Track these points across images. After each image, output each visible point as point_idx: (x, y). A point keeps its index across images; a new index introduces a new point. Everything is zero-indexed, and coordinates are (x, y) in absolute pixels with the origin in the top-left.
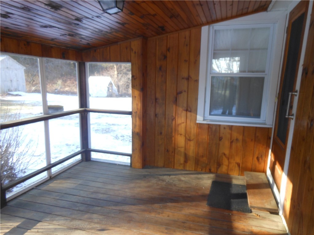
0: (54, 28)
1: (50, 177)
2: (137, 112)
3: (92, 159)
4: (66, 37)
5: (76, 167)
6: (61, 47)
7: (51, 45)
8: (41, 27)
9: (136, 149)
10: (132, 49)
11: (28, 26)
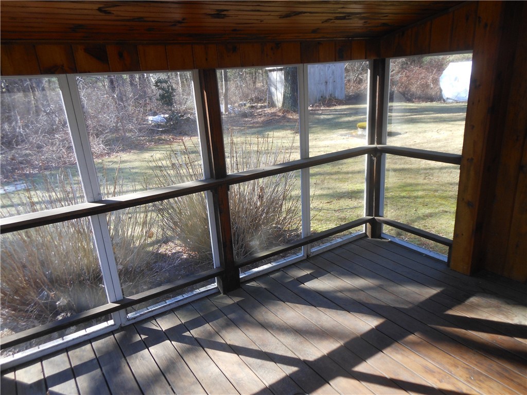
0: (303, 15)
1: (308, 256)
2: (472, 159)
3: (382, 236)
4: (334, 22)
5: (353, 246)
6: (335, 39)
7: (318, 39)
8: (280, 18)
9: (462, 235)
10: (479, 18)
11: (261, 21)
